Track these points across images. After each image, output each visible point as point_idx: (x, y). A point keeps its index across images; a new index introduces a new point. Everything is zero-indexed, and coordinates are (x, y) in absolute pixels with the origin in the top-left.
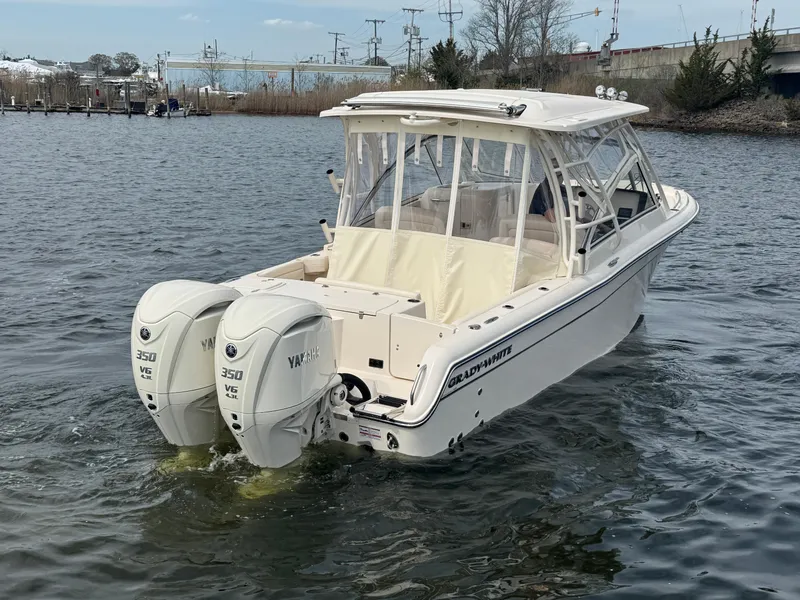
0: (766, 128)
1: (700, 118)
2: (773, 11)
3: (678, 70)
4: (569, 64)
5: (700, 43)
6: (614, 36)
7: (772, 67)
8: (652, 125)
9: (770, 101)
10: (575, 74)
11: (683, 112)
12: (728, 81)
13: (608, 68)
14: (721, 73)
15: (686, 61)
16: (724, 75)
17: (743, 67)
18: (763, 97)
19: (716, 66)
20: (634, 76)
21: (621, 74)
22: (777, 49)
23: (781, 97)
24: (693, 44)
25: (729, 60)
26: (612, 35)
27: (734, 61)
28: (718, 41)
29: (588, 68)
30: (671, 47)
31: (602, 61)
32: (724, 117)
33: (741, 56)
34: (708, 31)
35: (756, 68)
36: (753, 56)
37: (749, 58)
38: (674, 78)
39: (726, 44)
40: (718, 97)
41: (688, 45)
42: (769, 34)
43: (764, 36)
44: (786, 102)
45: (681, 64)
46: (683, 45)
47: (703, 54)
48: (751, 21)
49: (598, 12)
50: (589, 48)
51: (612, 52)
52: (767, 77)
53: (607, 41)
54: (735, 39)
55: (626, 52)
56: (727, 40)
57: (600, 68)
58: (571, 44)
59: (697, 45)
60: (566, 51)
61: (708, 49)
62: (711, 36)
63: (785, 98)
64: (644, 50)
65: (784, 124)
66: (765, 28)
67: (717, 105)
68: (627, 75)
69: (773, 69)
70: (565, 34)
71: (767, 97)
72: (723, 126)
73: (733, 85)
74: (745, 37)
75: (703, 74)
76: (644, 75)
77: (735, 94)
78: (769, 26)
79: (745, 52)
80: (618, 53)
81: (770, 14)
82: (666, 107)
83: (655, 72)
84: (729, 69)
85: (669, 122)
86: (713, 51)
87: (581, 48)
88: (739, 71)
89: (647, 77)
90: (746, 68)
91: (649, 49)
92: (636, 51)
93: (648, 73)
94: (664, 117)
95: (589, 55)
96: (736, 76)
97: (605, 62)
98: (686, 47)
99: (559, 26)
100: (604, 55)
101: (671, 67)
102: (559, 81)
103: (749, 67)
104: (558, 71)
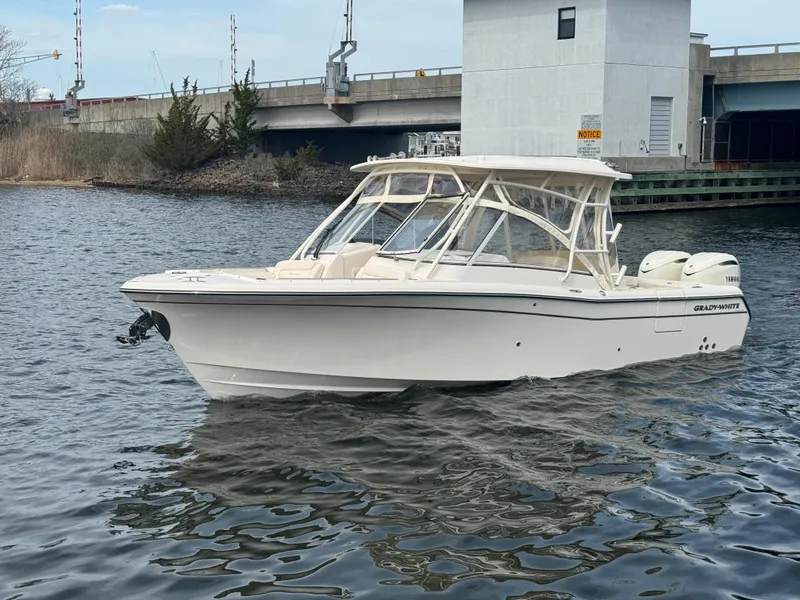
0: (257, 189)
1: (186, 178)
2: (253, 62)
3: (157, 125)
4: (29, 115)
5: (179, 95)
6: (79, 83)
7: (258, 123)
8: (133, 186)
9: (259, 159)
10: (37, 126)
11: (167, 171)
12: (212, 138)
13: (76, 121)
14: (204, 129)
15: (165, 114)
16: (208, 131)
17: (227, 122)
18: (251, 155)
19: (198, 120)
20: (108, 130)
21: (92, 128)
22: (262, 103)
23: (270, 155)
24: (171, 95)
25: (212, 114)
26: (77, 82)
27: (217, 115)
28: (198, 93)
29: (52, 119)
30: (147, 97)
31: (68, 113)
32: (212, 177)
33: (224, 110)
34: (186, 83)
35: (241, 123)
36: (237, 110)
37: (232, 113)
38: (153, 133)
39: (207, 97)
40: (203, 155)
41: (166, 96)
42: (251, 87)
43: (247, 90)
44: (275, 161)
45: (160, 118)
46: (160, 96)
47: (182, 108)
48: (231, 72)
49: (58, 56)
50: (51, 96)
51: (79, 101)
52: (254, 134)
53: (72, 89)
54: (216, 91)
55: (96, 102)
56: (207, 92)
57: (66, 120)
58: (28, 91)
59: (175, 97)
60: (23, 99)
61: (188, 102)
62: (190, 88)
63: (274, 156)
64: (116, 100)
65: (276, 184)
66: (246, 80)
67: (204, 163)
68: (99, 128)
69: (258, 126)
70: (20, 78)
71: (255, 156)
72: (212, 187)
73: (219, 142)
74: (227, 90)
75: (186, 128)
76: (119, 129)
77: (220, 152)
78: (250, 79)
79: (228, 106)
80: (86, 103)
81: (251, 66)
82: (148, 165)
83: (132, 126)
84: (212, 125)
85: (153, 183)
86: (193, 104)
87: (42, 95)
88: (223, 126)
89: (123, 132)
90: (231, 123)
91: (122, 99)
92: (107, 101)
93: (123, 127)
94: (146, 177)
95: (53, 104)
96: (221, 132)
97: (72, 113)
98: (163, 99)
99: (11, 70)
100: (69, 106)
101: (148, 121)
102: (17, 135)
103: (233, 121)
104: (15, 122)
